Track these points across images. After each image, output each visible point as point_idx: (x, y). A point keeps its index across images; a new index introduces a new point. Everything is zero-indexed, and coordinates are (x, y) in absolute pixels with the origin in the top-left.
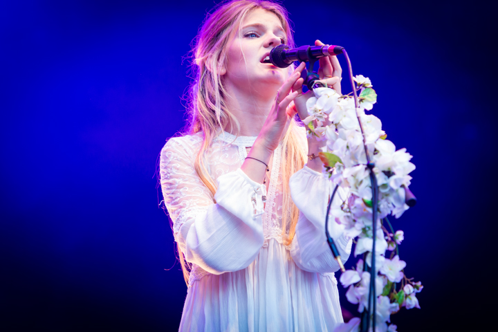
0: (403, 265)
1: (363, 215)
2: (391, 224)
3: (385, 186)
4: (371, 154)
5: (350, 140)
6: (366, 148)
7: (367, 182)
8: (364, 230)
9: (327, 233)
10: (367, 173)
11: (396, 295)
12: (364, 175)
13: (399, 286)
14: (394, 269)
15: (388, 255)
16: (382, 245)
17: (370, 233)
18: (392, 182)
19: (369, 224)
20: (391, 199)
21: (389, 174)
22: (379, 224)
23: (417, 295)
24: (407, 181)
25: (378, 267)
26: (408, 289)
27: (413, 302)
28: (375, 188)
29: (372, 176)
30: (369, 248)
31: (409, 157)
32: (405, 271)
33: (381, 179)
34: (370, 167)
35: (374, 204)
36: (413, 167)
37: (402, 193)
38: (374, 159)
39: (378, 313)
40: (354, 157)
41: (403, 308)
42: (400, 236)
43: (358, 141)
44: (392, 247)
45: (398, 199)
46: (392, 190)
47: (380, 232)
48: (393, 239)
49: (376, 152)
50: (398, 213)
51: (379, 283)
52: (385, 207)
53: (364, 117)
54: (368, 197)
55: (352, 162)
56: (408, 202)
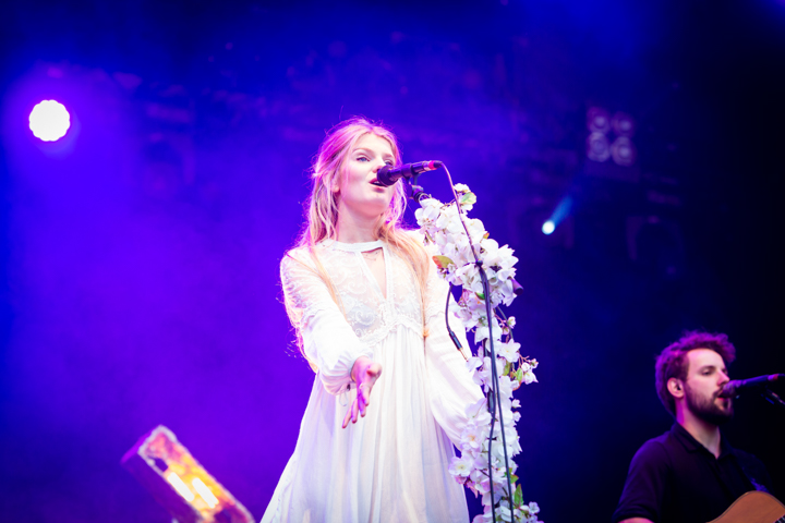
0: (518, 346)
1: (477, 307)
2: (503, 312)
3: (493, 279)
4: (478, 253)
5: (458, 242)
6: (473, 248)
7: (478, 278)
8: (480, 320)
9: (448, 328)
10: (477, 269)
11: (515, 373)
12: (474, 272)
13: (517, 365)
14: (511, 350)
15: (504, 339)
16: (498, 332)
17: (486, 322)
18: (500, 275)
19: (485, 314)
20: (501, 290)
21: (496, 268)
22: (493, 313)
23: (534, 371)
24: (512, 272)
25: (496, 351)
26: (525, 366)
27: (531, 378)
28: (485, 283)
29: (482, 272)
30: (487, 335)
31: (511, 251)
32: (521, 351)
33: (490, 274)
34: (479, 264)
35: (486, 296)
36: (516, 260)
37: (510, 284)
38: (481, 257)
39: (501, 391)
40: (463, 257)
41: (523, 384)
42: (512, 321)
43: (465, 243)
44: (507, 332)
45: (507, 290)
46: (500, 282)
47: (494, 320)
48: (506, 325)
49: (482, 250)
50: (508, 301)
51: (499, 364)
52: (496, 299)
53: (468, 221)
54: (480, 291)
55: (463, 262)
56: (515, 291)
